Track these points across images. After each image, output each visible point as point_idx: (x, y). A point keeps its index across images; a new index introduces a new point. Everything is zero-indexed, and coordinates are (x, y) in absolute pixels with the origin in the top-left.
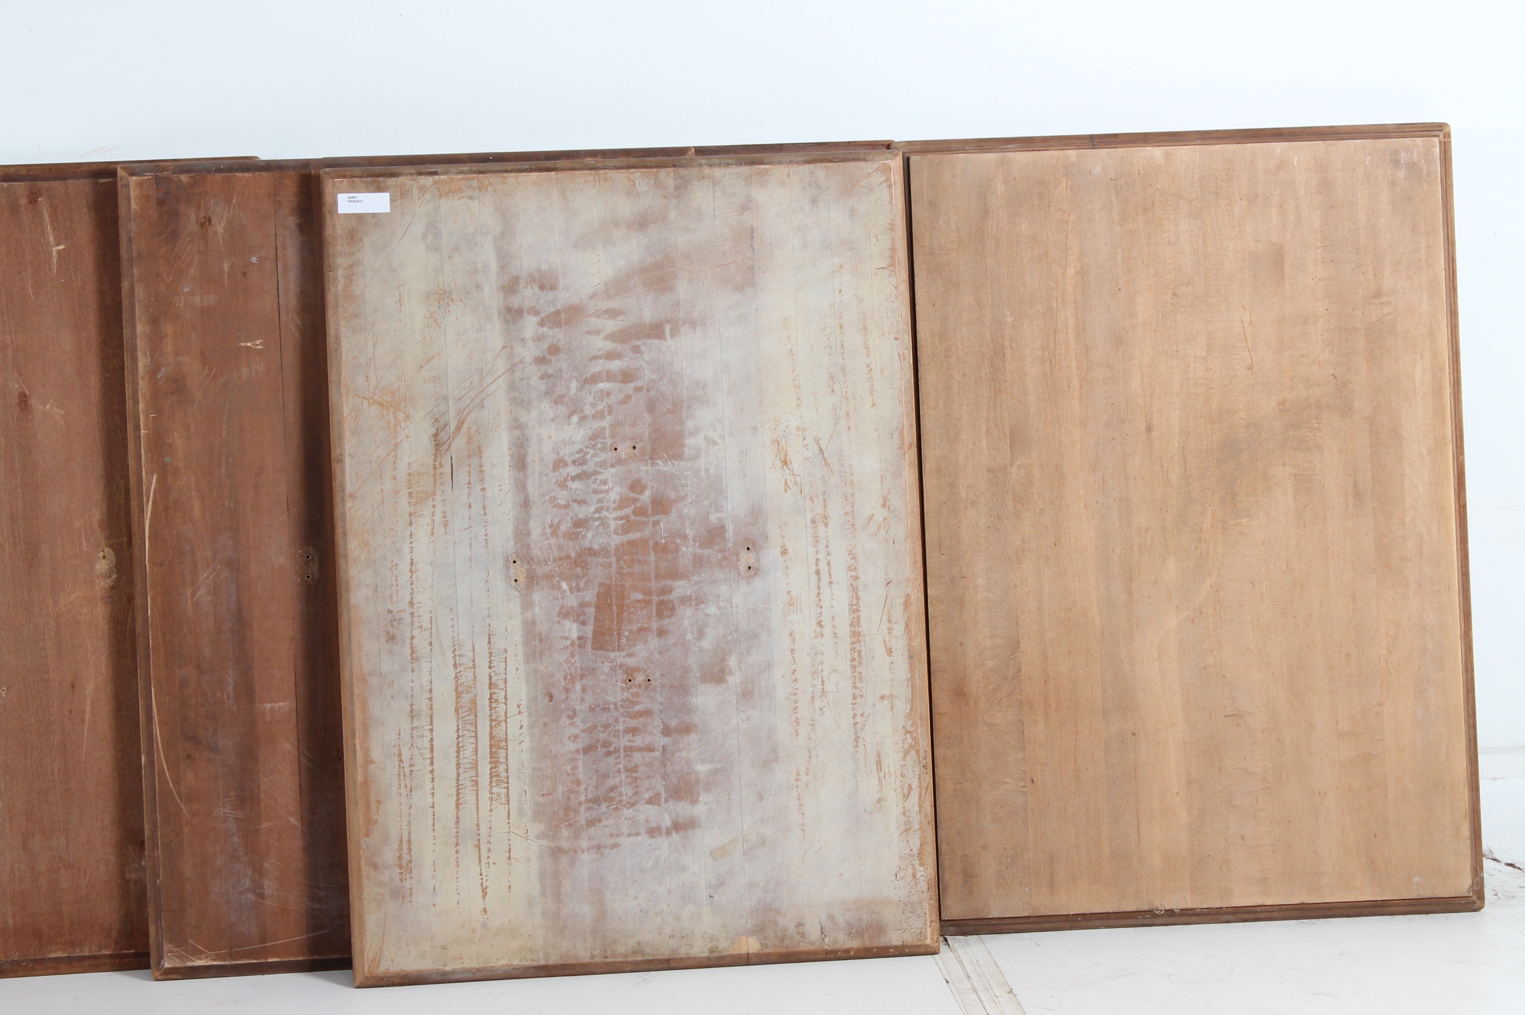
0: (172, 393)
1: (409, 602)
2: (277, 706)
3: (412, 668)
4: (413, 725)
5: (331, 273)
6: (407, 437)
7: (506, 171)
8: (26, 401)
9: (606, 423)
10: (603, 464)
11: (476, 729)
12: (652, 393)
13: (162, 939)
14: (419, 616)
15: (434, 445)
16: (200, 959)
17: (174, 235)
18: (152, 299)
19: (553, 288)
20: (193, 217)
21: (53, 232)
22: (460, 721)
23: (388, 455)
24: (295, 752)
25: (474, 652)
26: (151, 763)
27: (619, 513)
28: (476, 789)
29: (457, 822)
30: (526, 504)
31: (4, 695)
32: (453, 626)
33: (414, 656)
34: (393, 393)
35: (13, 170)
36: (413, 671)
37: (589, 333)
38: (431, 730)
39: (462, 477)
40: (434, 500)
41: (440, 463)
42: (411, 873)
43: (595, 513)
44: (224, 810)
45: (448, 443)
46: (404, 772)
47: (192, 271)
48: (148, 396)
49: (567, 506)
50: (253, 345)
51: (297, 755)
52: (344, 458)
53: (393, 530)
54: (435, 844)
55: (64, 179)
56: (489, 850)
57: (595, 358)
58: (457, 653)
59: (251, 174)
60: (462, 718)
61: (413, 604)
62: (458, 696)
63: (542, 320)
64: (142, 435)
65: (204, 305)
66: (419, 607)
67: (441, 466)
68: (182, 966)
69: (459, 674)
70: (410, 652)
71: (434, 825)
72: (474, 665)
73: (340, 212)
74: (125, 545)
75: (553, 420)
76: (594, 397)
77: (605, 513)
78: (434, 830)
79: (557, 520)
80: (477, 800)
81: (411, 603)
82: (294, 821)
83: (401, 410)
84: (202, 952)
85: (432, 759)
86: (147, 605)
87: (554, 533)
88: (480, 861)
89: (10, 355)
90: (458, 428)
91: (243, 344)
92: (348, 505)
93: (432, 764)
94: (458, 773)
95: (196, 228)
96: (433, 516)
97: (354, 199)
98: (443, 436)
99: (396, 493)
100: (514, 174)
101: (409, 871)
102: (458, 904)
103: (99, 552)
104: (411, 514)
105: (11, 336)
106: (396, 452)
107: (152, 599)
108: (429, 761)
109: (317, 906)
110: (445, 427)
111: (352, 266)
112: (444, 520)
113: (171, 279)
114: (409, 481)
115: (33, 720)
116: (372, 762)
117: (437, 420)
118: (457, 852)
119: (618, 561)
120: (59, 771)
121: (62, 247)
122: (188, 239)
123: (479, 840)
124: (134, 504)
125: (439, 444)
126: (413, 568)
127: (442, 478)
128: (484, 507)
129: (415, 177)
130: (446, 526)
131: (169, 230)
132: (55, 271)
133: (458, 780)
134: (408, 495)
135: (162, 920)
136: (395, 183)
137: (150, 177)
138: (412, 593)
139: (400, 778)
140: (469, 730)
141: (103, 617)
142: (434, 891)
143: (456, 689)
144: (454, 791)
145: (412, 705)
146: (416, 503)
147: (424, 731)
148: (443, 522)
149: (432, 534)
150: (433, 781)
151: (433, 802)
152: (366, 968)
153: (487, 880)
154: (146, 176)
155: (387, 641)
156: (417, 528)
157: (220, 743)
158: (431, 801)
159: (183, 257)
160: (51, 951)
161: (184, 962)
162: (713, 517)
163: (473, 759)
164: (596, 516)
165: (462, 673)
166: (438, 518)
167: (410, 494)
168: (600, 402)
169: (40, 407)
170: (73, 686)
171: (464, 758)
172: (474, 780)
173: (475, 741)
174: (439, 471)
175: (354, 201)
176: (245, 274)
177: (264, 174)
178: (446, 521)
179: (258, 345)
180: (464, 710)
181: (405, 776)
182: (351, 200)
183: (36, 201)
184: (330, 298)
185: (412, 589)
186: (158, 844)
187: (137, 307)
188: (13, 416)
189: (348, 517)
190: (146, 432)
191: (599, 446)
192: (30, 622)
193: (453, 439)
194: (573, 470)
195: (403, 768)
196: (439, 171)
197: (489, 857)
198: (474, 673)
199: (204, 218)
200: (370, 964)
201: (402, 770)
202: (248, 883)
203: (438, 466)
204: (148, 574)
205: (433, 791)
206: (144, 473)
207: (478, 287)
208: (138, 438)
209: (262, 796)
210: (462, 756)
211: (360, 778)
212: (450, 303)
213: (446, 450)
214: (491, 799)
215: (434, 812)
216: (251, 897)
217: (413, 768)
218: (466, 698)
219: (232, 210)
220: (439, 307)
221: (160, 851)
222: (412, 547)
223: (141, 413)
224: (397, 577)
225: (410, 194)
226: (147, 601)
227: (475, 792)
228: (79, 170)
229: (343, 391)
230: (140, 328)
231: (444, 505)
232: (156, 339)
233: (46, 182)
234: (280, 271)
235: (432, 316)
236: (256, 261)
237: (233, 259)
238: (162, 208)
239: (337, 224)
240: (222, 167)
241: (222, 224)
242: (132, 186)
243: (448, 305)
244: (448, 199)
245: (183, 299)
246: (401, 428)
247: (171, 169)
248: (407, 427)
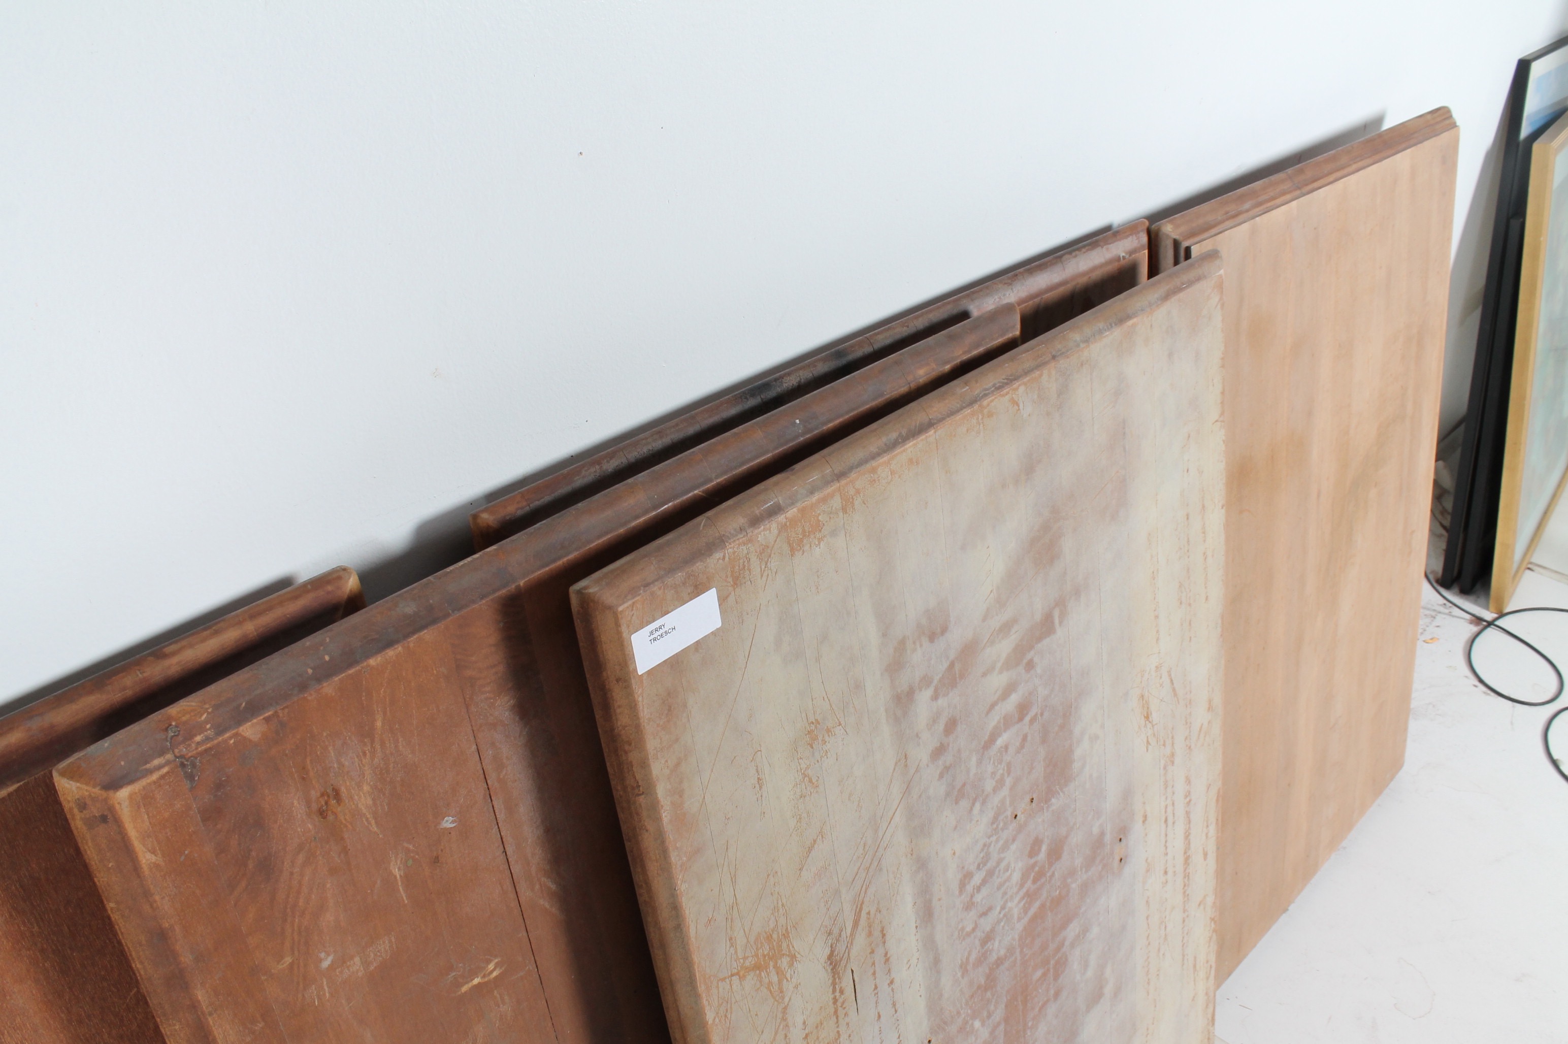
6: (796, 987)
7: (874, 457)
9: (1005, 792)
10: (1005, 848)
12: (1046, 714)
15: (829, 971)
17: (266, 869)
19: (944, 630)
20: (298, 807)
23: (776, 1033)
27: (1021, 893)
30: (937, 961)
34: (769, 938)
37: (984, 675)
39: (865, 989)
41: (840, 990)
43: (1000, 913)
45: (846, 955)
47: (329, 917)
49: (974, 930)
50: (483, 977)
57: (993, 706)
59: (399, 648)
63: (936, 690)
65: (372, 968)
67: (842, 992)
73: (639, 671)
75: (955, 828)
76: (994, 763)
77: (1009, 904)
79: (966, 954)
83: (783, 955)
87: (965, 971)
90: (856, 924)
91: (465, 989)
95: (310, 827)
97: (661, 631)
98: (841, 948)
100: (885, 458)
106: (786, 1020)
110: (840, 936)
113: (288, 960)
117: (830, 934)
119: (1021, 951)
122: (301, 858)
125: (834, 963)
127: (845, 1008)
128: (894, 1005)
129: (750, 534)
131: (251, 865)
136: (721, 561)
137: (165, 770)
154: (151, 772)
159: (301, 902)
162: (1096, 830)
164: (1001, 915)
168: (999, 766)
174: (840, 1001)
175: (661, 636)
176: (436, 860)
177: (427, 635)
179: (491, 972)
182: (655, 635)
191: (1001, 824)
193: (852, 943)
194: (977, 879)
199: (322, 795)
203: (837, 996)
207: (858, 687)
212: (826, 738)
213: (846, 966)
219: (378, 747)
220: (813, 755)
225: (747, 572)
234: (501, 816)
235: (805, 776)
236: (453, 822)
237: (406, 845)
238: (219, 826)
239: (640, 699)
240: (327, 658)
241: (366, 788)
242: (125, 813)
243: (824, 742)
244: (803, 552)
245: (325, 983)
246: (787, 980)
247: (206, 722)
248: (794, 972)
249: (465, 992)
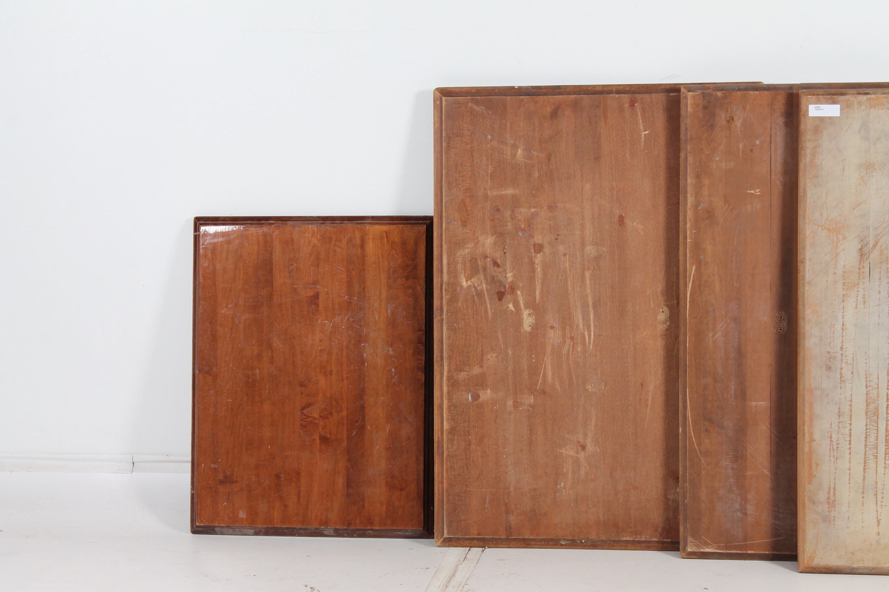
0: (706, 219)
1: (841, 348)
2: (759, 404)
3: (840, 386)
4: (840, 421)
5: (802, 152)
6: (844, 249)
8: (623, 220)
11: (878, 425)
13: (687, 535)
14: (846, 356)
15: (859, 255)
16: (709, 548)
17: (712, 127)
18: (698, 164)
20: (723, 116)
21: (643, 123)
22: (868, 420)
23: (832, 260)
24: (769, 432)
25: (878, 379)
26: (685, 432)
28: (876, 460)
29: (864, 480)
31: (603, 388)
32: (866, 363)
33: (842, 379)
34: (836, 224)
35: (622, 87)
36: (841, 388)
38: (850, 424)
39: (875, 275)
40: (858, 288)
41: (863, 266)
42: (835, 507)
44: (726, 462)
45: (868, 254)
46: (833, 448)
47: (721, 148)
48: (692, 220)
50: (755, 192)
51: (770, 433)
52: (806, 260)
53: (833, 304)
54: (850, 492)
55: (651, 93)
56: (883, 498)
58: (868, 379)
59: (758, 92)
60: (869, 418)
61: (843, 349)
62: (868, 405)
64: (688, 242)
65: (727, 168)
66: (846, 351)
67: (863, 267)
68: (698, 551)
69: (868, 392)
70: (840, 377)
71: (849, 480)
72: (878, 387)
73: (810, 115)
74: (675, 305)
78: (849, 483)
80: (877, 467)
81: (842, 348)
82: (766, 472)
83: (841, 234)
84: (709, 544)
85: (850, 441)
86: (687, 341)
88: (877, 504)
89: (615, 193)
90: (875, 246)
91: (749, 191)
92: (807, 288)
93: (850, 444)
94: (865, 450)
95: (724, 123)
96: (857, 297)
97: (819, 108)
98: (866, 250)
99: (835, 282)
101: (834, 507)
102: (862, 528)
103: (660, 309)
104: (844, 295)
105: (616, 182)
106: (837, 258)
107: (689, 337)
108: (848, 442)
109: (778, 523)
110: (867, 245)
111: (815, 147)
112: (864, 300)
113: (709, 152)
114: (843, 276)
115: (619, 404)
116: (815, 440)
117: (862, 240)
118: (863, 497)
120: (632, 433)
121: (647, 132)
122: (720, 129)
123: (876, 491)
124: (681, 282)
125: (862, 254)
126: (844, 327)
127: (864, 275)
129: (856, 95)
130: (864, 303)
131: (709, 124)
132: (643, 146)
133: (865, 455)
134: (842, 284)
135: (688, 524)
136: (843, 99)
137: (700, 93)
138: (842, 342)
139: (830, 451)
140: (873, 426)
141: (661, 346)
142: (848, 519)
143: (867, 401)
144: (862, 461)
145: (839, 408)
146: (847, 289)
147: (846, 424)
148: (863, 301)
149: (856, 308)
150: (850, 454)
151: (850, 466)
152: (806, 562)
153: (880, 515)
154: (697, 92)
155: (826, 370)
156: (847, 304)
157: (725, 424)
158: (848, 466)
159: (716, 140)
160: (623, 536)
161: (699, 549)
163: (875, 443)
165: (870, 391)
166: (860, 298)
167: (844, 283)
169: (631, 224)
170: (642, 385)
171: (870, 442)
172: (875, 456)
173: (876, 432)
174: (862, 270)
175: (819, 109)
176: (752, 151)
177: (766, 92)
178: (865, 300)
179: (757, 192)
180: (871, 413)
181: (833, 450)
182: (817, 108)
183: (634, 106)
184: (801, 166)
185: (843, 340)
186: (687, 479)
187: (688, 168)
188: (615, 228)
189: (806, 295)
190: (690, 241)
192: (620, 347)
193: (871, 252)
195: (833, 445)
196: (871, 93)
197: (882, 502)
198: (878, 392)
199: (730, 117)
200: (808, 559)
201: (832, 446)
202: (738, 506)
203: (861, 267)
204: (688, 323)
205: (850, 460)
206: (688, 264)
208: (685, 244)
209: (748, 456)
210: (868, 441)
211: (807, 450)
212: (873, 171)
213: (867, 259)
214: (885, 467)
215: (850, 473)
216: (739, 514)
217: (838, 446)
218: (872, 406)
219: (746, 113)
220: (867, 173)
221: (688, 483)
222: (843, 315)
223: (688, 229)
224: (834, 332)
225: (852, 106)
226: (687, 339)
227: (875, 462)
228: (659, 88)
229: (807, 221)
230: (689, 180)
231: (864, 291)
232: (698, 187)
233: (640, 95)
234: (772, 150)
235: (862, 178)
236: (759, 143)
237: (745, 142)
238: (706, 111)
239: (808, 123)
240: (742, 88)
241: (740, 121)
242: (689, 98)
243: (872, 172)
244: (875, 109)
245: (715, 164)
246: (840, 244)
247: (712, 88)
248: (844, 244)
249: (748, 193)
